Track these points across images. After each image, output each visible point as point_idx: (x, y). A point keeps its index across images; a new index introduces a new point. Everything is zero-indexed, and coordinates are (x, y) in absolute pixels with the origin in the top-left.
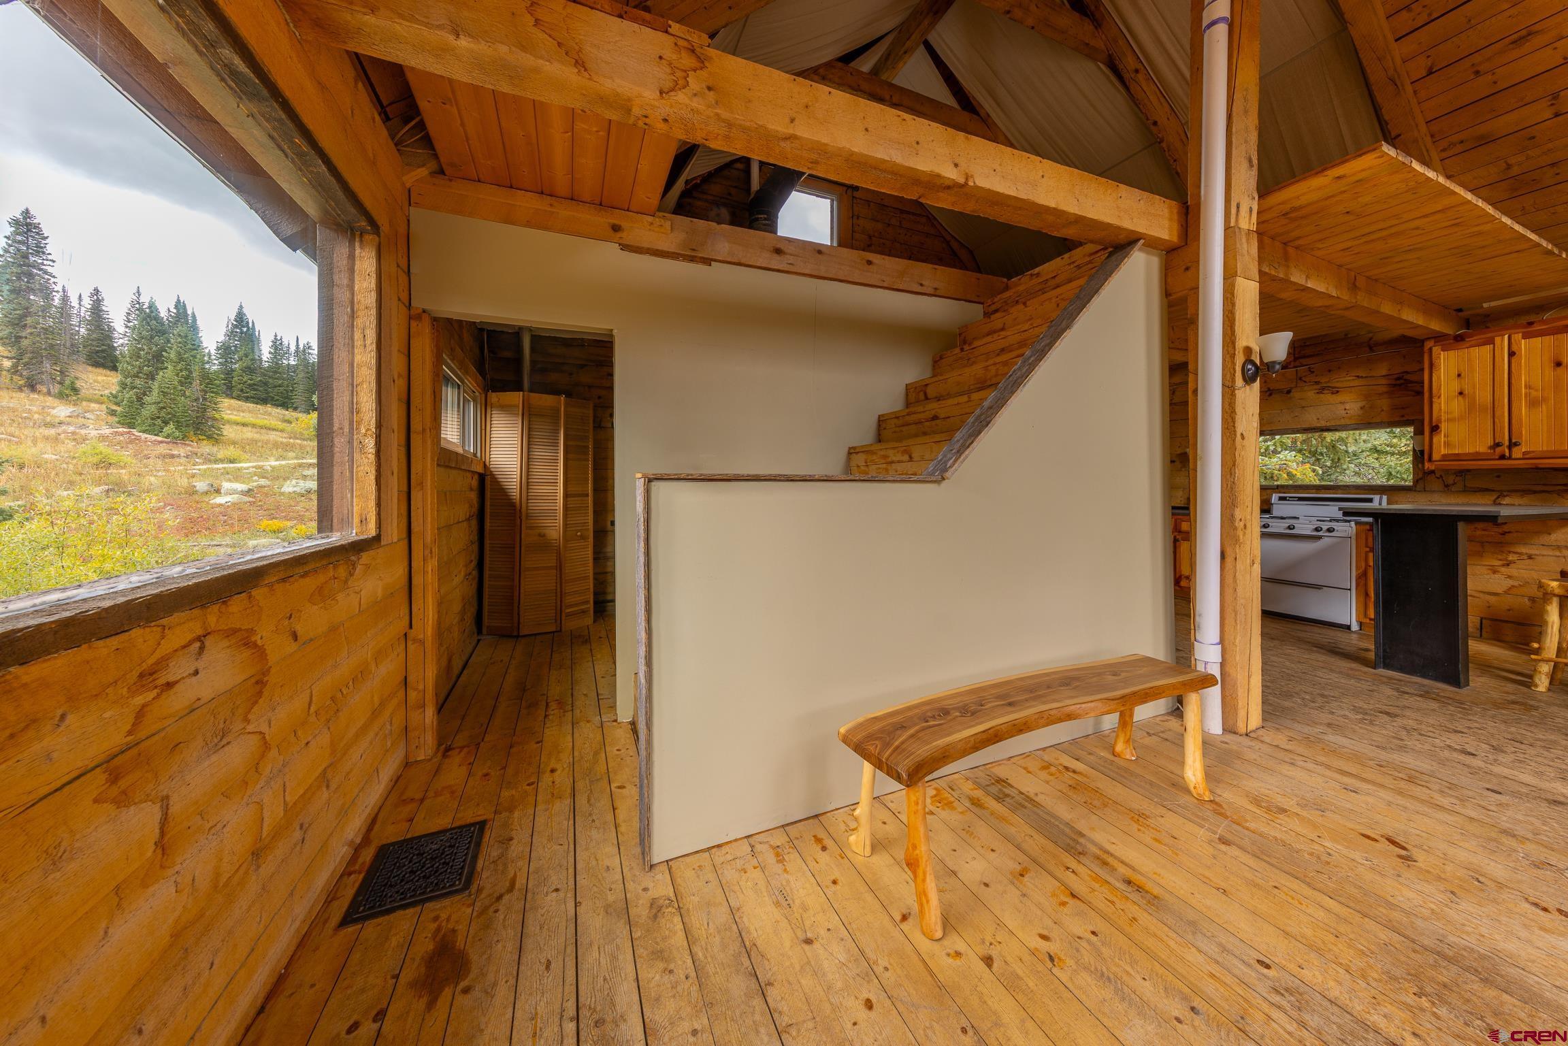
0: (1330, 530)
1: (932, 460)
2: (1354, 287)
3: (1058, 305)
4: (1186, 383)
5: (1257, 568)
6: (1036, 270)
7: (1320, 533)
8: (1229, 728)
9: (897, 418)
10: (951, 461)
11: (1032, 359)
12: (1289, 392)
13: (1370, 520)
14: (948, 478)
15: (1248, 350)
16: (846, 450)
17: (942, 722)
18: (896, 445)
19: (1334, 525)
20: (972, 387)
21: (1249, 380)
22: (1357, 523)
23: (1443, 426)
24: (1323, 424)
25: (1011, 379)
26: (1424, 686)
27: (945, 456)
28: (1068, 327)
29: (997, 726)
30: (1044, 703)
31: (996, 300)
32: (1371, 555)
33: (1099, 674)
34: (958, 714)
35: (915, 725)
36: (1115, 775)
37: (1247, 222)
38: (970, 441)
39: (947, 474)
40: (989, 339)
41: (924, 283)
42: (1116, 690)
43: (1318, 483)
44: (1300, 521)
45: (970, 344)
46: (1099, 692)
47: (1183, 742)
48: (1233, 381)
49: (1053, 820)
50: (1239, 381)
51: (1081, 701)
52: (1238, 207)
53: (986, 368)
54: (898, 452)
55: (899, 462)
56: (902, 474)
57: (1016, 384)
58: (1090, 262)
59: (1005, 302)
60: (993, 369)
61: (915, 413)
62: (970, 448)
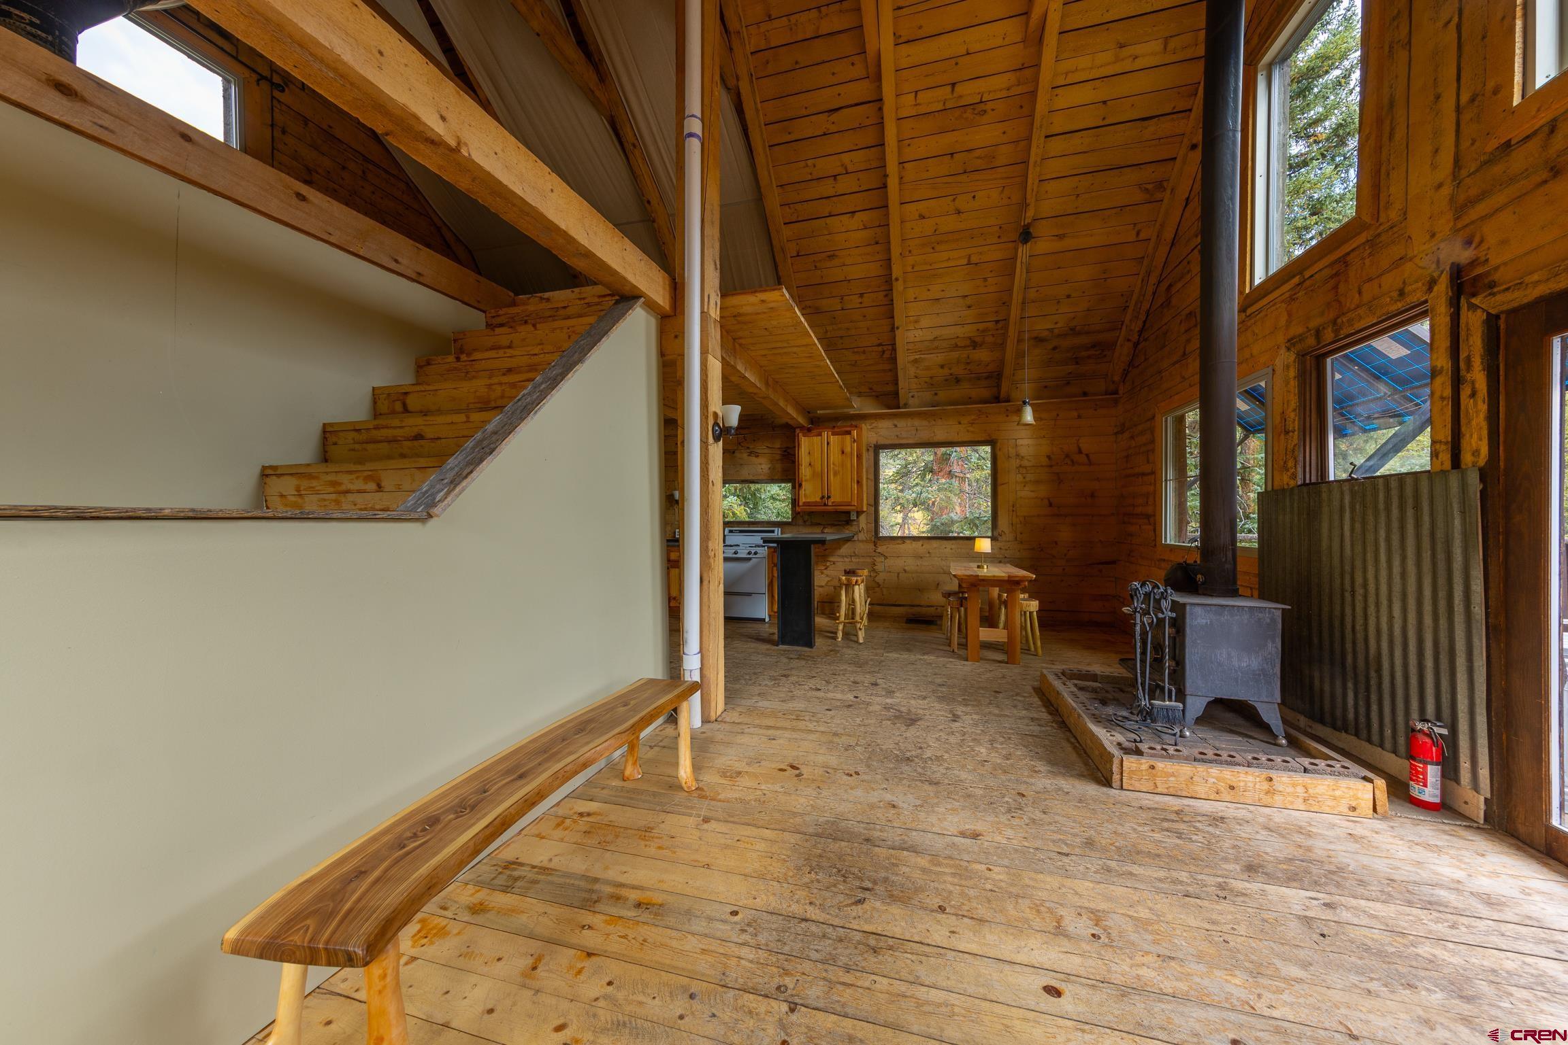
0: (756, 553)
1: (413, 491)
2: (767, 384)
3: (569, 337)
4: (676, 436)
5: (722, 586)
6: (547, 295)
7: (751, 556)
8: (705, 720)
9: (358, 431)
10: (442, 494)
11: (543, 386)
12: (734, 452)
13: (775, 545)
14: (437, 516)
15: (715, 415)
16: (257, 470)
17: (428, 837)
18: (353, 467)
19: (758, 549)
20: (471, 406)
21: (717, 439)
22: (769, 547)
23: (803, 484)
24: (751, 478)
25: (520, 403)
26: (798, 651)
27: (432, 487)
28: (580, 360)
29: (503, 812)
30: (559, 760)
31: (501, 312)
32: (775, 568)
33: (612, 709)
34: (452, 816)
35: (383, 860)
36: (626, 800)
37: (715, 313)
38: (468, 470)
39: (435, 511)
40: (492, 354)
41: (400, 260)
42: (625, 721)
43: (747, 519)
44: (740, 548)
45: (469, 355)
46: (612, 728)
47: (677, 744)
48: (707, 438)
49: (568, 881)
50: (711, 440)
51: (596, 745)
52: (709, 298)
53: (489, 386)
54: (357, 478)
55: (359, 492)
56: (365, 509)
57: (527, 410)
58: (598, 304)
59: (512, 318)
60: (498, 389)
61: (387, 427)
62: (469, 479)
